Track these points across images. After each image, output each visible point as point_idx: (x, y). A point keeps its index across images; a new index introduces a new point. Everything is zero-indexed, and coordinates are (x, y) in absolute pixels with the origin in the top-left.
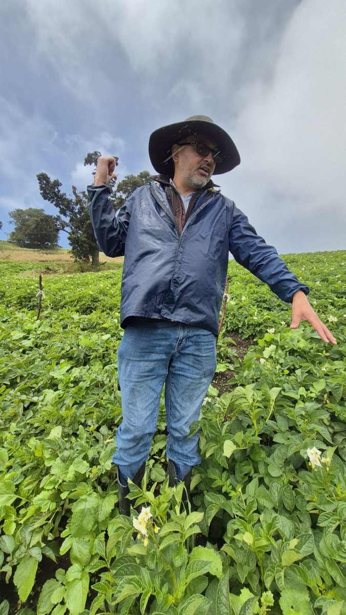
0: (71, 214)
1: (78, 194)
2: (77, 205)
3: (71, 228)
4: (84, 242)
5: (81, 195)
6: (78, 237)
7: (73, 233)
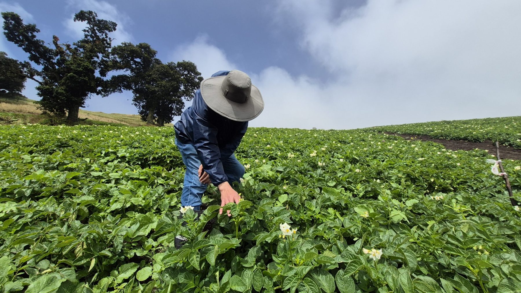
0: (46, 63)
1: (61, 46)
2: (57, 56)
3: (44, 78)
4: (61, 94)
5: (64, 48)
6: (53, 88)
7: (46, 83)
